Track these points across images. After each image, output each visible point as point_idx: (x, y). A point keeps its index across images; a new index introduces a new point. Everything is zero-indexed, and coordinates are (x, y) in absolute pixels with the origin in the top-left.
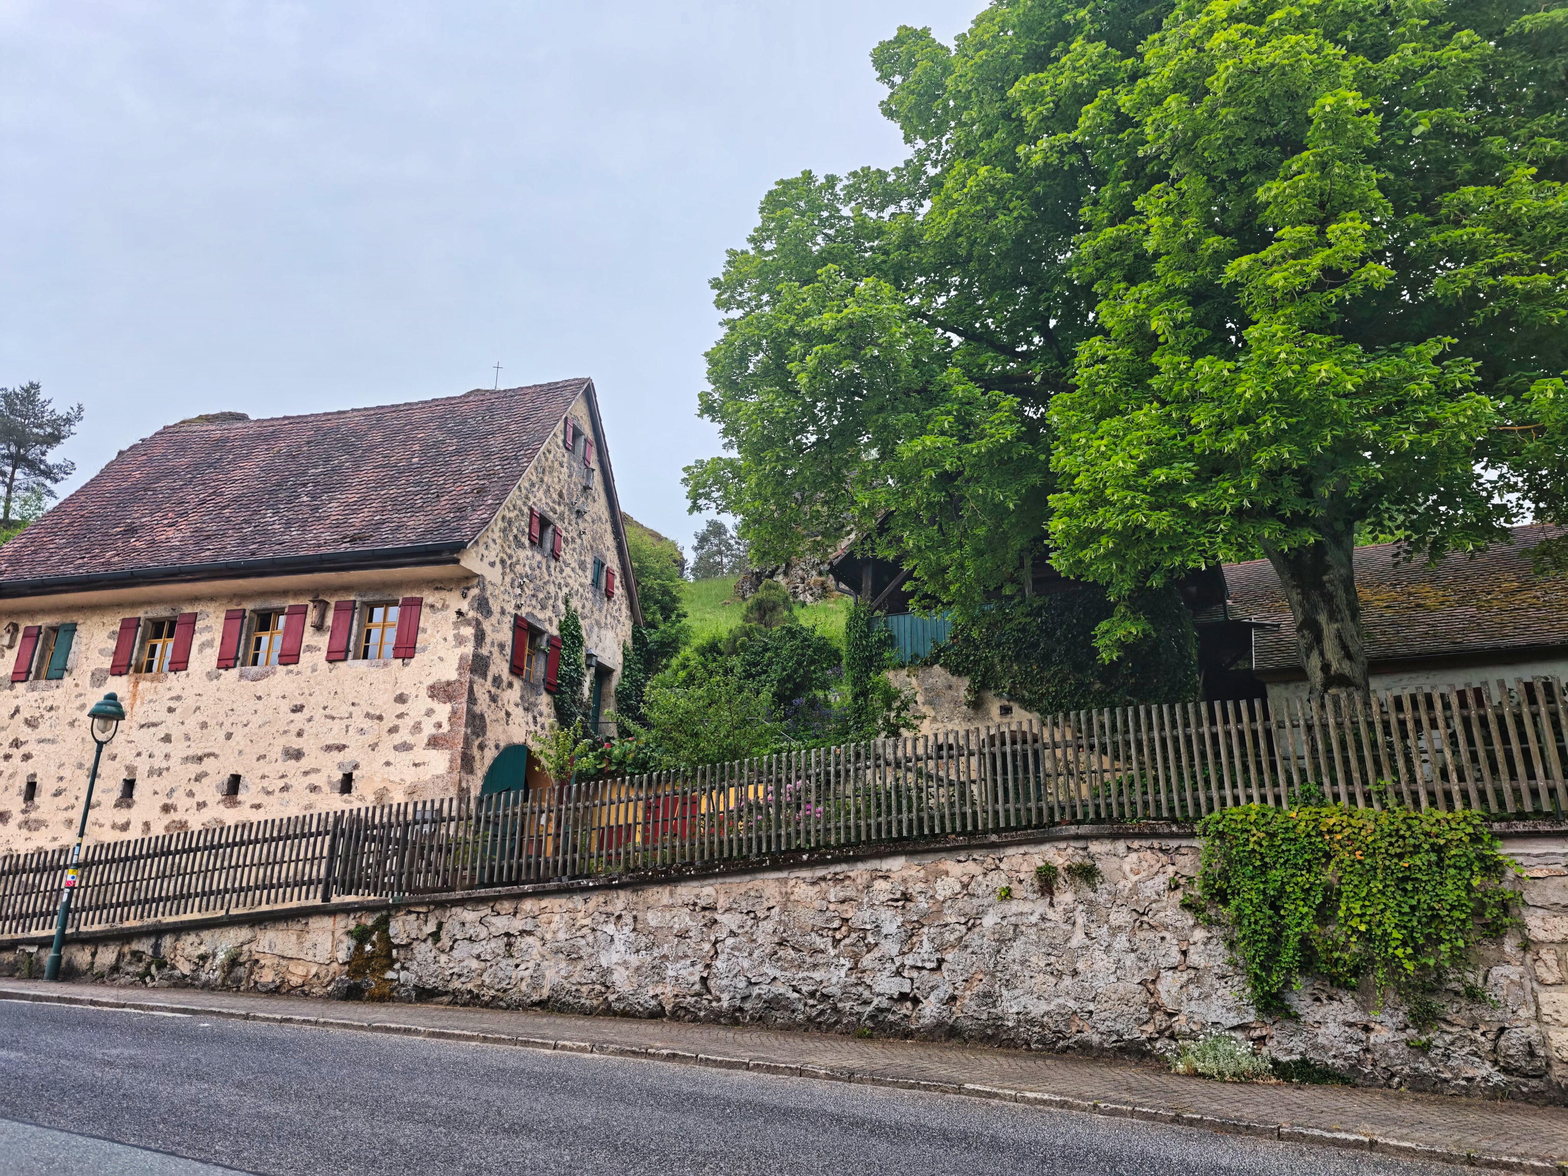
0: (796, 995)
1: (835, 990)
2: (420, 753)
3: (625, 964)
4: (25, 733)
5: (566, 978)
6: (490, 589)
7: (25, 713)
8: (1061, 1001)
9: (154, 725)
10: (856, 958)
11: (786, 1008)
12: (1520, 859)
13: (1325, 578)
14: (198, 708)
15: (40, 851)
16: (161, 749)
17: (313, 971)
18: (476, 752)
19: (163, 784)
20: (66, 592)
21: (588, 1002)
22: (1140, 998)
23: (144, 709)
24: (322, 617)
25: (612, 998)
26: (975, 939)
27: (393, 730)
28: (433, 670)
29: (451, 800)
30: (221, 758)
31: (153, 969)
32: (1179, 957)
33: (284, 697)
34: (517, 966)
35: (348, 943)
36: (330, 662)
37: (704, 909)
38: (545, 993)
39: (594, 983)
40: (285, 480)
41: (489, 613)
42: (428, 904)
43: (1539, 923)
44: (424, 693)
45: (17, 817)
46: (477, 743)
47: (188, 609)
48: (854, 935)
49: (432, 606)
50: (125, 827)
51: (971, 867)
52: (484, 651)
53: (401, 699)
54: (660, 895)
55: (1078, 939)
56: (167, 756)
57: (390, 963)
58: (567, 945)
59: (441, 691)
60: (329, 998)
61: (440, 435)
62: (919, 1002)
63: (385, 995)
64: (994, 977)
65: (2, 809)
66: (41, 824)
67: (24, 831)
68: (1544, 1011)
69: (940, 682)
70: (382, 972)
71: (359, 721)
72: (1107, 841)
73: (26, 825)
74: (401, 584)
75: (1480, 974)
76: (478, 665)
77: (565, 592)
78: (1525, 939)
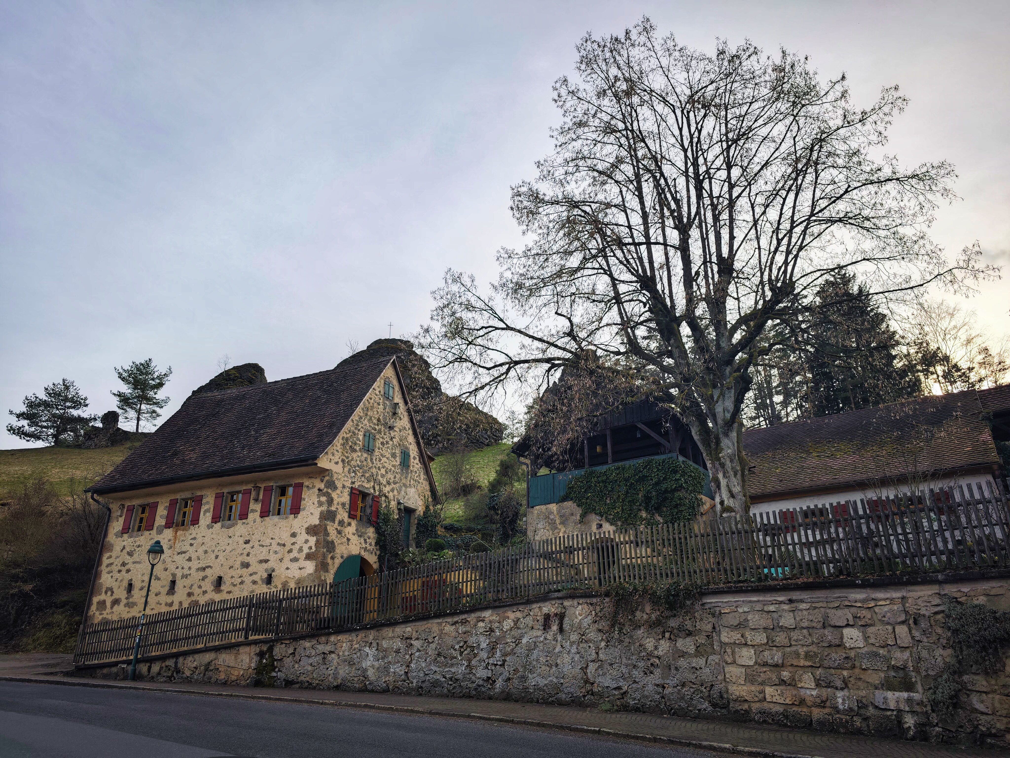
0: (444, 680)
1: (460, 677)
2: (302, 563)
3: (373, 666)
4: (128, 559)
5: (348, 674)
6: (335, 476)
7: (128, 549)
8: (551, 678)
9: (184, 552)
10: (470, 661)
11: (440, 686)
12: (720, 604)
13: (720, 455)
14: (203, 543)
15: (134, 618)
16: (187, 564)
17: (241, 673)
18: (329, 561)
19: (187, 582)
21: (357, 686)
22: (580, 676)
23: (179, 545)
24: (258, 494)
25: (367, 683)
26: (518, 650)
27: (290, 551)
28: (308, 520)
29: (315, 586)
30: (214, 568)
31: (175, 674)
32: (595, 655)
33: (241, 536)
34: (327, 669)
35: (256, 659)
36: (262, 517)
37: (407, 638)
38: (339, 681)
39: (360, 676)
41: (335, 488)
42: (290, 639)
43: (726, 634)
44: (304, 532)
45: (124, 601)
46: (330, 556)
47: (199, 493)
48: (469, 649)
49: (308, 487)
50: (171, 604)
51: (519, 615)
52: (333, 508)
54: (388, 632)
55: (558, 648)
56: (190, 568)
57: (273, 668)
58: (349, 658)
59: (312, 530)
60: (247, 686)
61: (319, 393)
62: (495, 681)
63: (272, 684)
64: (525, 668)
65: (117, 597)
66: (134, 604)
67: (127, 608)
68: (727, 676)
69: (568, 511)
70: (270, 673)
71: (275, 547)
72: (570, 600)
73: (127, 605)
74: (293, 476)
75: (704, 659)
76: (329, 516)
77: (383, 471)
78: (721, 642)
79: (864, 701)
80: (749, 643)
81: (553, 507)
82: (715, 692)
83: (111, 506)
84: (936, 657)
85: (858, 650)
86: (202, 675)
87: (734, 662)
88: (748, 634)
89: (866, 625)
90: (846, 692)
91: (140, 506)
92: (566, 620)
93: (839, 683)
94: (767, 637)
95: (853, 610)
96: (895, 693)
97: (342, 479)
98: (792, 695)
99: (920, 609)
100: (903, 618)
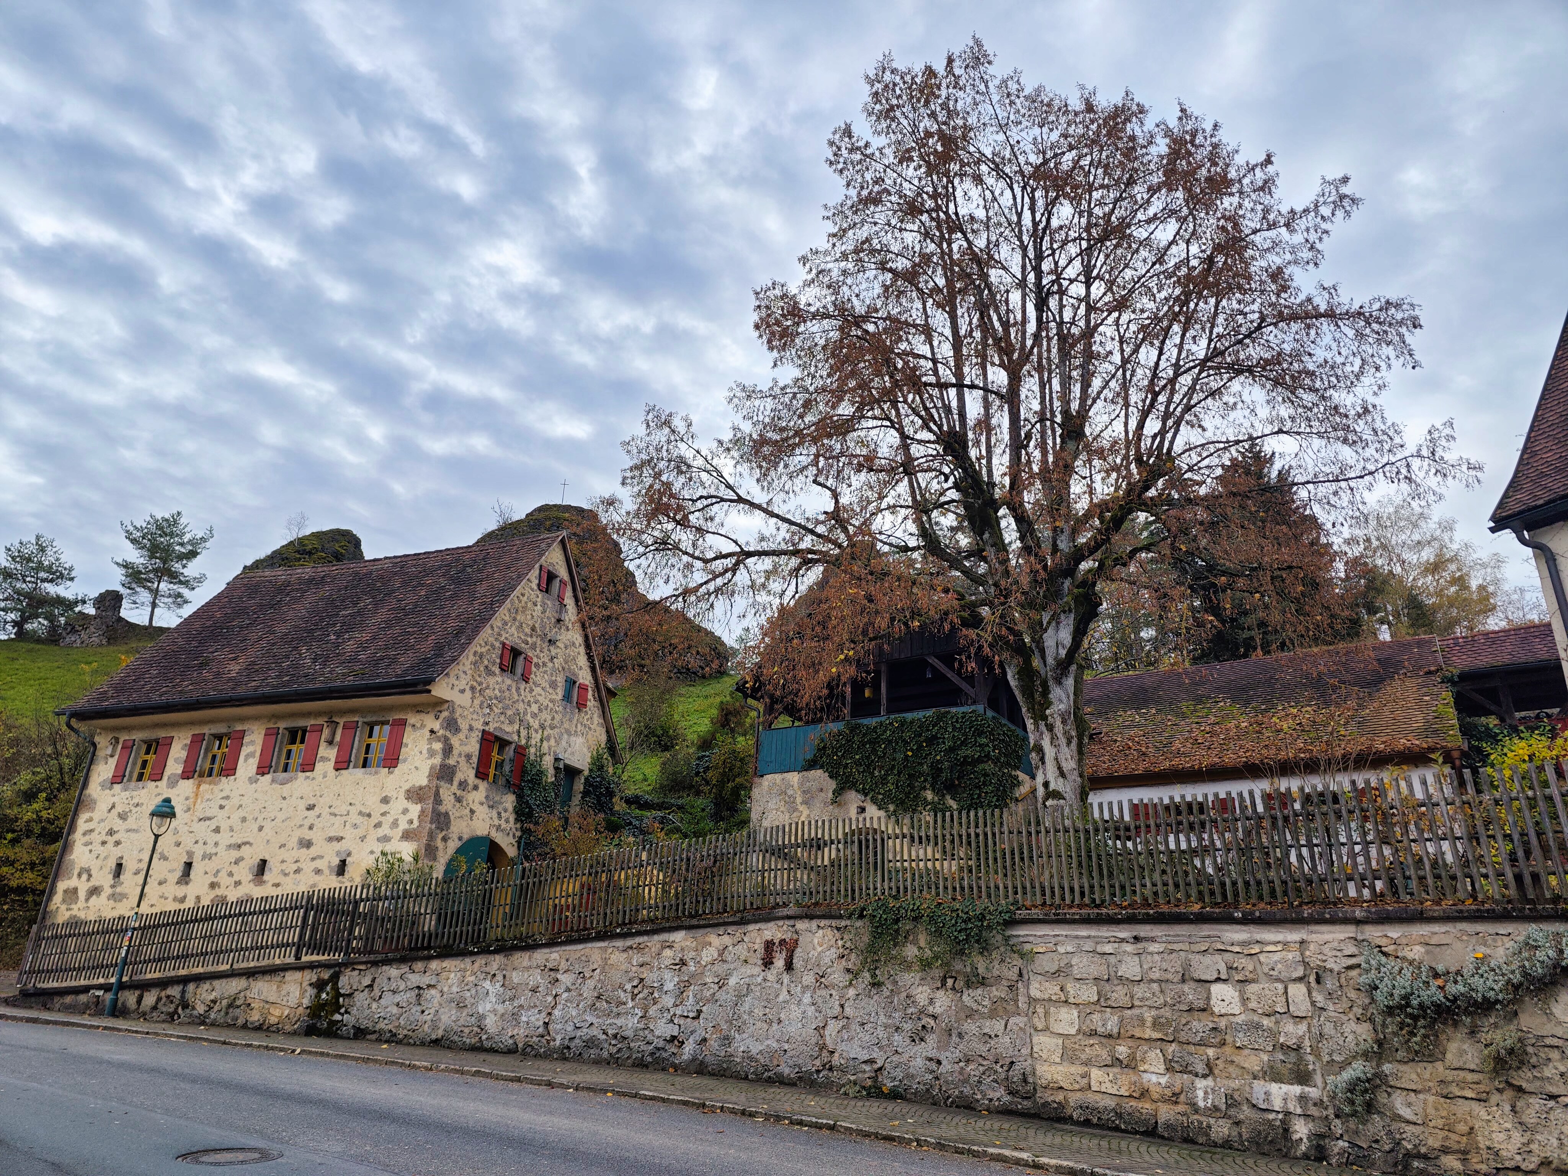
0: (604, 1037)
1: (629, 1033)
2: (397, 844)
3: (495, 1011)
4: (118, 824)
5: (455, 1022)
6: (459, 711)
7: (119, 809)
8: (769, 1042)
9: (209, 819)
10: (646, 1009)
11: (597, 1046)
12: (1031, 939)
13: (1048, 712)
14: (241, 806)
15: (121, 918)
16: (212, 838)
17: (286, 1013)
18: (439, 844)
19: (212, 866)
20: (153, 714)
21: (468, 1041)
22: (814, 1041)
23: (202, 806)
24: (334, 734)
25: (484, 1037)
26: (722, 996)
27: (378, 825)
28: (410, 777)
30: (254, 846)
31: (180, 1010)
32: (839, 1009)
33: (302, 798)
34: (423, 1012)
35: (311, 992)
36: (337, 770)
37: (551, 970)
38: (440, 1033)
39: (473, 1025)
40: (322, 619)
41: (457, 730)
42: (366, 963)
43: (1038, 986)
44: (402, 796)
45: (107, 891)
46: (440, 836)
47: (239, 727)
48: (646, 991)
49: (413, 726)
50: (183, 900)
51: (727, 940)
52: (451, 762)
53: (385, 800)
54: (522, 959)
55: (783, 996)
56: (216, 844)
57: (337, 1008)
58: (458, 996)
59: (415, 795)
60: (294, 1033)
61: (443, 582)
62: (683, 1043)
63: (332, 1032)
64: (731, 1024)
65: (97, 884)
66: (123, 896)
67: (111, 902)
68: (1035, 1050)
69: (815, 786)
70: (332, 1015)
71: (354, 818)
72: (806, 921)
73: (113, 897)
74: (391, 708)
75: (1003, 1023)
76: (445, 773)
77: (535, 708)
78: (1029, 997)
79: (1236, 1097)
80: (1071, 1000)
81: (794, 778)
82: (1015, 1074)
83: (97, 739)
84: (1346, 1034)
85: (1232, 1018)
86: (222, 1013)
87: (1047, 1029)
88: (1070, 987)
89: (1246, 981)
90: (1209, 1082)
91: (145, 742)
92: (798, 952)
93: (1200, 1068)
94: (1098, 993)
95: (1227, 956)
96: (1283, 1086)
97: (470, 717)
98: (1130, 1083)
99: (1325, 961)
100: (1300, 972)
